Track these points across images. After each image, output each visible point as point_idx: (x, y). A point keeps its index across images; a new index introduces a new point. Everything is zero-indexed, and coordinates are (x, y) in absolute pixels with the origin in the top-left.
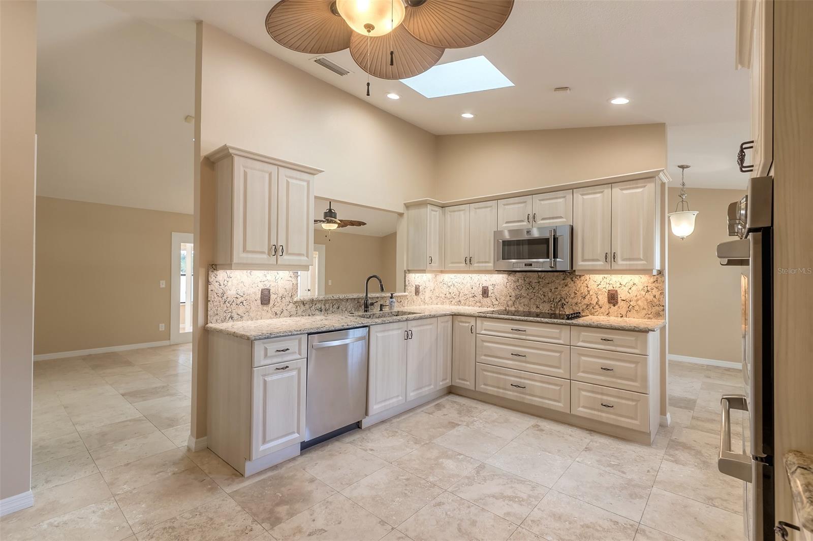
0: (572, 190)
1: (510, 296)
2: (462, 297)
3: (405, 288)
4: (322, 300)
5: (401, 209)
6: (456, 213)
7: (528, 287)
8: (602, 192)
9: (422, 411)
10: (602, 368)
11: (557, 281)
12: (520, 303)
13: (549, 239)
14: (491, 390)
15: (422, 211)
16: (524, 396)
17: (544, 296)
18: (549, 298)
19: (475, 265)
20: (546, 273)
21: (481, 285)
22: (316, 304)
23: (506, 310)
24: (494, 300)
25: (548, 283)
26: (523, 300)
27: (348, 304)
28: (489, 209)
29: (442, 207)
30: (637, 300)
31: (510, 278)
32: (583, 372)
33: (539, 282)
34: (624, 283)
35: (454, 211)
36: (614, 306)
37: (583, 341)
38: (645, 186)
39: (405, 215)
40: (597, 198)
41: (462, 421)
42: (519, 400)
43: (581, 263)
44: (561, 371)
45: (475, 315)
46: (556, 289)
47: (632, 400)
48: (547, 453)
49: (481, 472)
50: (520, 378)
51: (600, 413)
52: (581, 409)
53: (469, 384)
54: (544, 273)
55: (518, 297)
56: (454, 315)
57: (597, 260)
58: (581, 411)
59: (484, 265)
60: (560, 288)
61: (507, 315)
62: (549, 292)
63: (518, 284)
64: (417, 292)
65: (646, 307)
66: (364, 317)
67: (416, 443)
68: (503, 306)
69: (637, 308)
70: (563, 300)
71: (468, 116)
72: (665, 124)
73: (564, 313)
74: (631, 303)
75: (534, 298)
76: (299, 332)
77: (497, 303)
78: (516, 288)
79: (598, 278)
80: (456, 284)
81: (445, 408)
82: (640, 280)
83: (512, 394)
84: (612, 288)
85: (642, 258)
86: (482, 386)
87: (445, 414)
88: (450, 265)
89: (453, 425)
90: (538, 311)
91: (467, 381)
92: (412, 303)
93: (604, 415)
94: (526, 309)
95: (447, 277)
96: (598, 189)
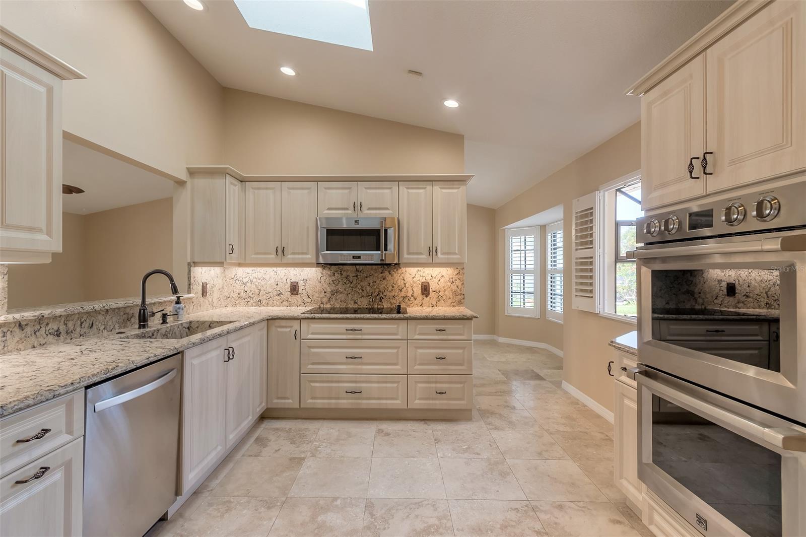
0: (397, 182)
1: (325, 292)
2: (263, 295)
3: (189, 288)
4: (60, 316)
5: (183, 175)
6: (262, 191)
7: (345, 281)
8: (425, 188)
9: (243, 456)
10: (437, 358)
11: (376, 275)
12: (336, 299)
13: (380, 230)
14: (320, 403)
15: (218, 182)
16: (360, 401)
17: (363, 290)
18: (367, 293)
19: (289, 256)
20: (364, 266)
21: (288, 280)
22: (47, 324)
23: (320, 308)
24: (305, 298)
25: (367, 277)
26: (341, 296)
27: (108, 317)
28: (306, 191)
29: (241, 181)
30: (445, 291)
31: (325, 272)
32: (420, 364)
33: (357, 276)
34: (434, 276)
35: (259, 189)
36: (427, 297)
37: (419, 334)
38: (459, 188)
39: (189, 185)
40: (421, 193)
41: (304, 452)
42: (354, 407)
43: (406, 256)
44: (398, 367)
45: (300, 317)
46: (374, 283)
47: (460, 383)
48: (412, 459)
49: (374, 512)
50: (356, 382)
51: (434, 402)
52: (417, 401)
53: (291, 403)
54: (362, 266)
55: (334, 293)
56: (271, 320)
57: (421, 254)
58: (417, 403)
59: (300, 256)
60: (378, 282)
61: (321, 313)
62: (367, 286)
63: (334, 278)
64: (204, 292)
65: (451, 297)
66: (144, 337)
67: (269, 508)
68: (317, 304)
69: (444, 298)
70: (381, 294)
71: (288, 71)
72: (463, 136)
73: (382, 307)
74: (440, 294)
75: (352, 293)
76: (71, 388)
77: (309, 300)
78: (332, 282)
79: (413, 271)
80: (254, 280)
81: (270, 441)
82: (447, 273)
83: (346, 403)
84: (425, 281)
85: (457, 252)
86: (310, 401)
87: (277, 449)
88: (253, 256)
89: (297, 462)
90: (356, 306)
91: (288, 399)
92: (199, 307)
93: (437, 402)
94: (344, 306)
95: (242, 272)
96: (421, 185)
